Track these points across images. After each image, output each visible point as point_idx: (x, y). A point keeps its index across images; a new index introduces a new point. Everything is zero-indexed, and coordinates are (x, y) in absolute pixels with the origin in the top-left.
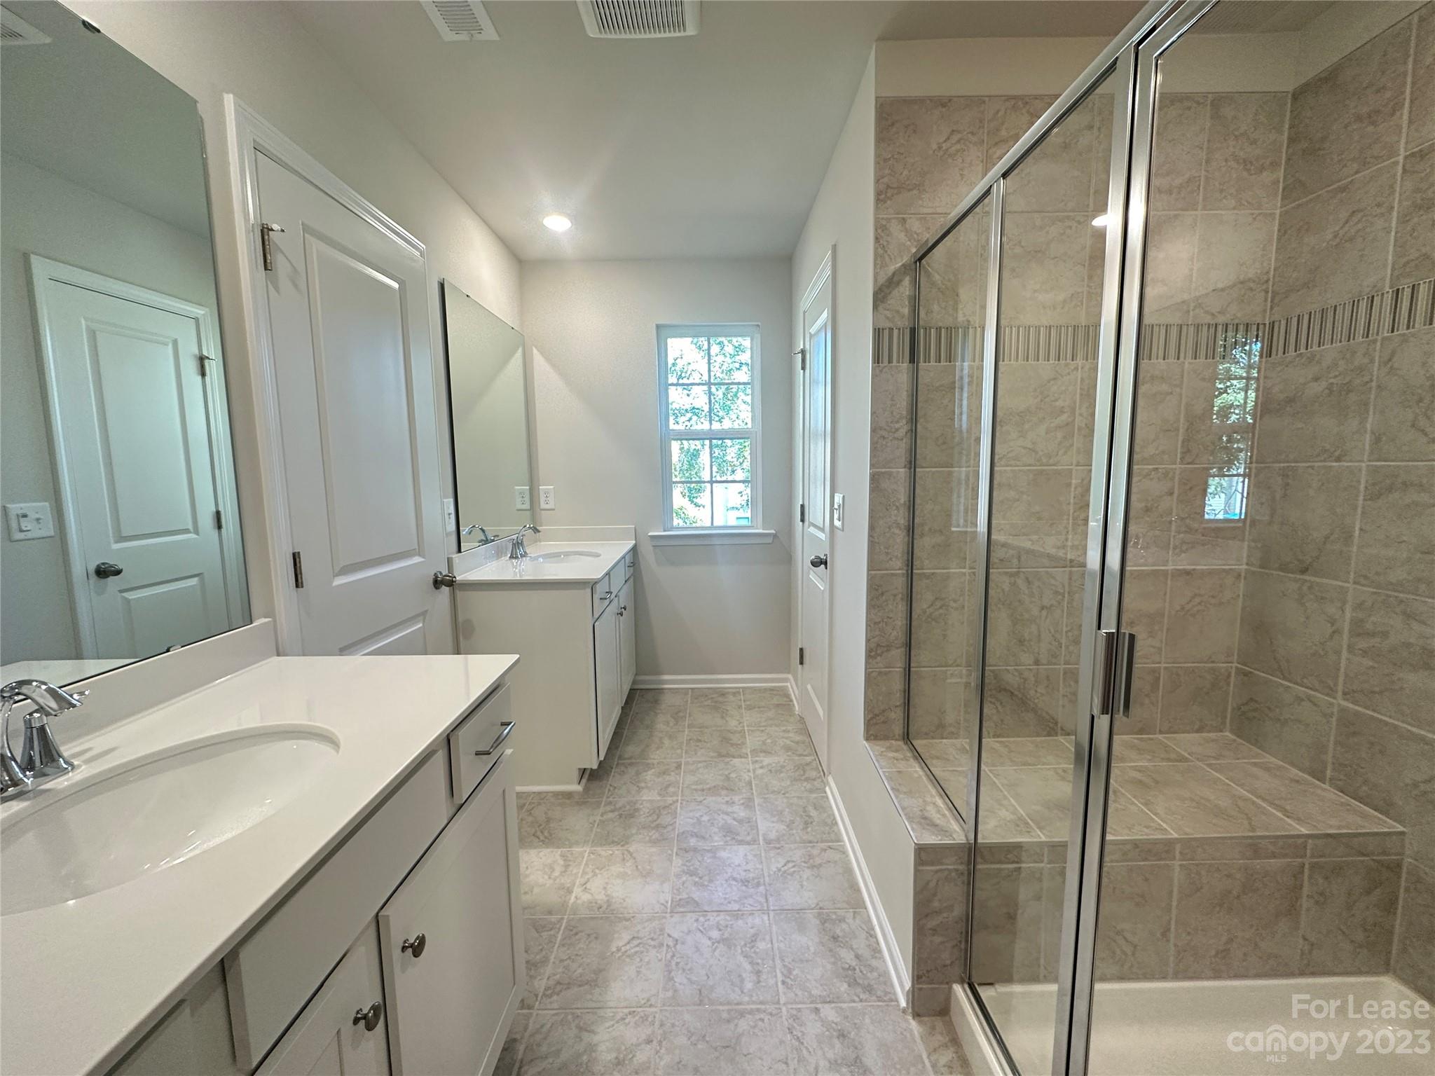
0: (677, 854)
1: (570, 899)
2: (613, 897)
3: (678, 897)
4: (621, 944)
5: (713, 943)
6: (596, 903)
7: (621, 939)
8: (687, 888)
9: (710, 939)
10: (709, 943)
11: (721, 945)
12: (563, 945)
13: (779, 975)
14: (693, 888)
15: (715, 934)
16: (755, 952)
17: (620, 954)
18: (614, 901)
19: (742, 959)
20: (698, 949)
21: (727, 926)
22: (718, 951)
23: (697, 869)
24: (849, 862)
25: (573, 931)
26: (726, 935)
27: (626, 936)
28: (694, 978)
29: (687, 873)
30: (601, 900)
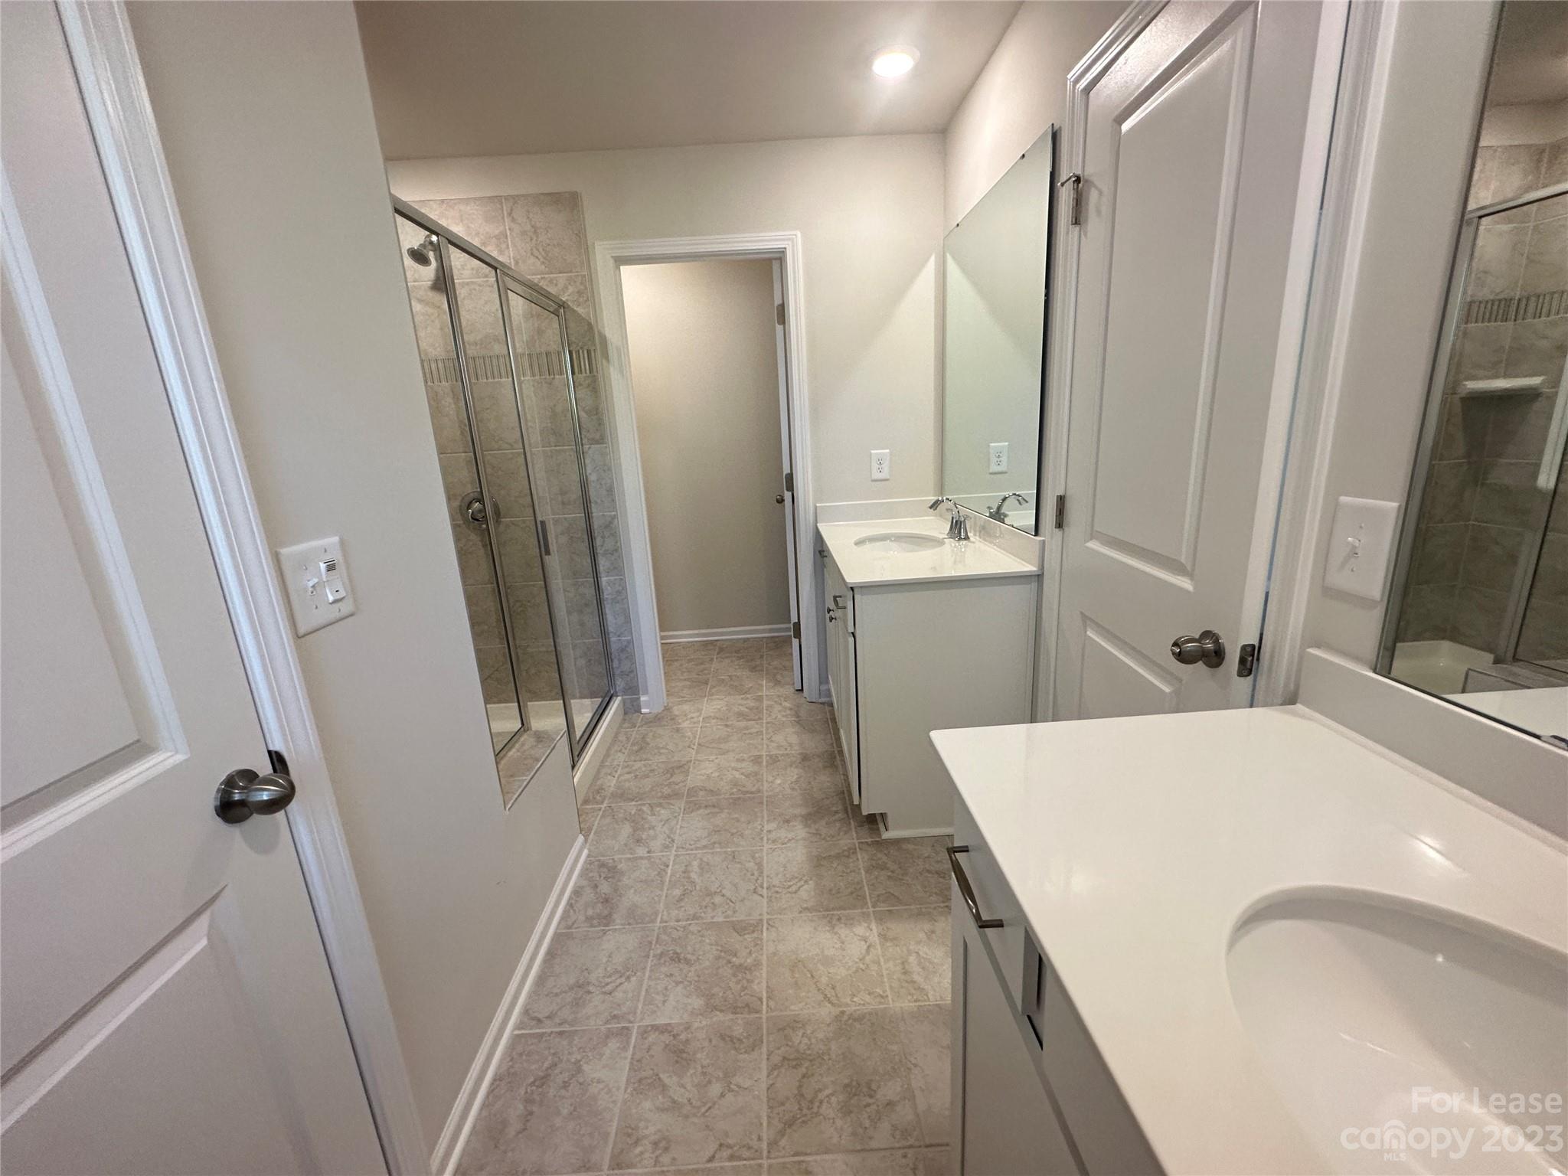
0: (761, 999)
1: (877, 927)
2: (829, 931)
3: (755, 935)
4: (806, 887)
5: (721, 891)
6: (846, 924)
7: (807, 892)
8: (746, 948)
9: (723, 895)
10: (724, 891)
11: (713, 890)
12: (858, 883)
13: (669, 872)
14: (737, 946)
15: (718, 899)
16: (684, 886)
17: (804, 879)
18: (827, 928)
19: (697, 880)
20: (735, 885)
21: (706, 907)
22: (717, 886)
23: (734, 975)
24: (530, 996)
25: (857, 897)
26: (708, 899)
27: (803, 894)
28: (739, 866)
29: (746, 968)
30: (841, 928)
